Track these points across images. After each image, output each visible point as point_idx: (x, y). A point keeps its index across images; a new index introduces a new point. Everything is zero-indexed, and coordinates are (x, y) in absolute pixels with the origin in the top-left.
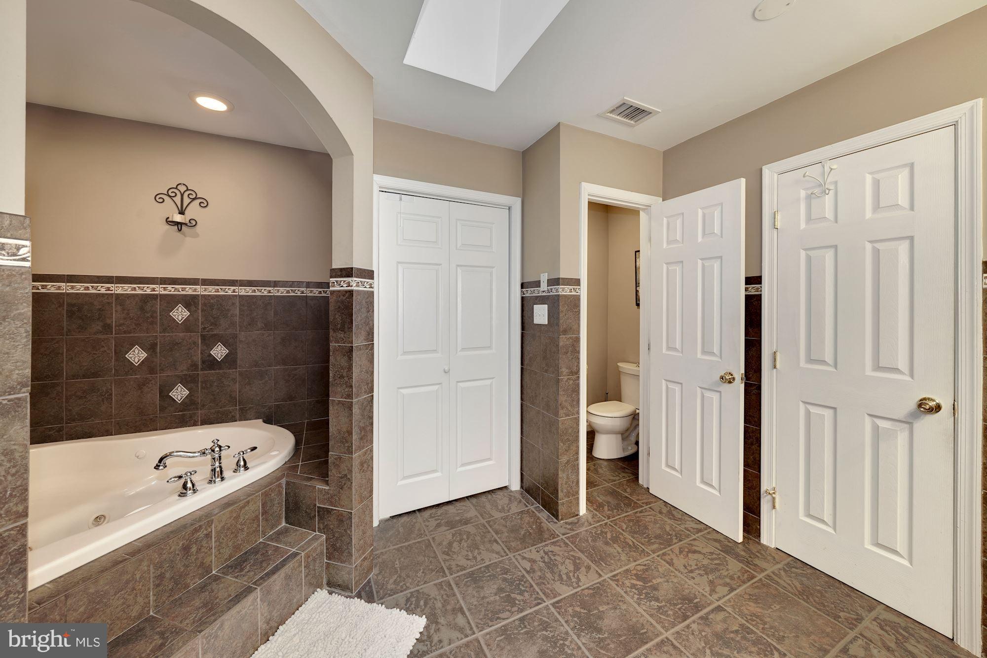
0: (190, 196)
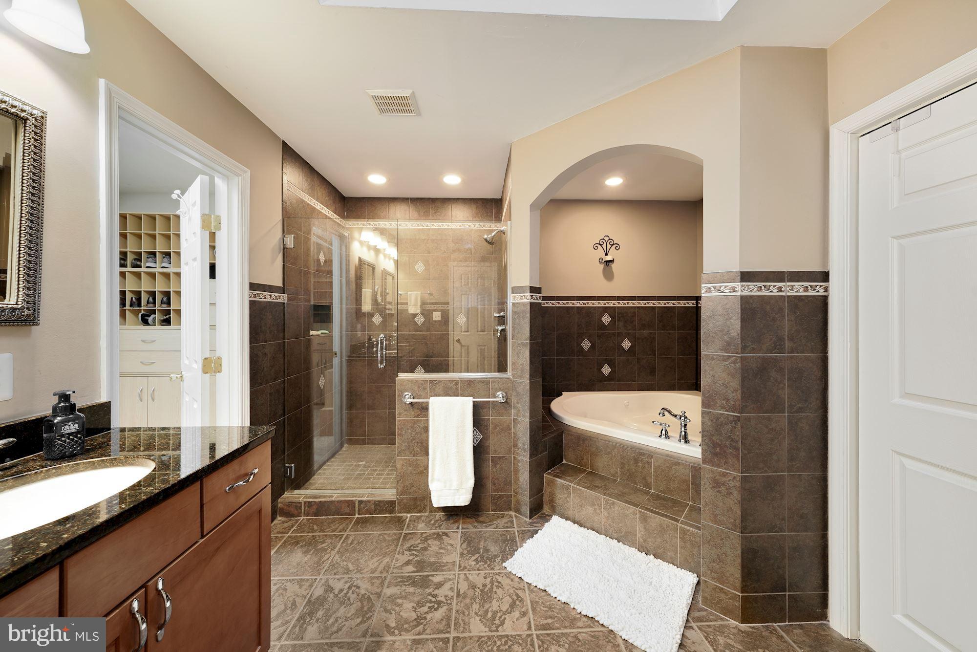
0: (611, 243)
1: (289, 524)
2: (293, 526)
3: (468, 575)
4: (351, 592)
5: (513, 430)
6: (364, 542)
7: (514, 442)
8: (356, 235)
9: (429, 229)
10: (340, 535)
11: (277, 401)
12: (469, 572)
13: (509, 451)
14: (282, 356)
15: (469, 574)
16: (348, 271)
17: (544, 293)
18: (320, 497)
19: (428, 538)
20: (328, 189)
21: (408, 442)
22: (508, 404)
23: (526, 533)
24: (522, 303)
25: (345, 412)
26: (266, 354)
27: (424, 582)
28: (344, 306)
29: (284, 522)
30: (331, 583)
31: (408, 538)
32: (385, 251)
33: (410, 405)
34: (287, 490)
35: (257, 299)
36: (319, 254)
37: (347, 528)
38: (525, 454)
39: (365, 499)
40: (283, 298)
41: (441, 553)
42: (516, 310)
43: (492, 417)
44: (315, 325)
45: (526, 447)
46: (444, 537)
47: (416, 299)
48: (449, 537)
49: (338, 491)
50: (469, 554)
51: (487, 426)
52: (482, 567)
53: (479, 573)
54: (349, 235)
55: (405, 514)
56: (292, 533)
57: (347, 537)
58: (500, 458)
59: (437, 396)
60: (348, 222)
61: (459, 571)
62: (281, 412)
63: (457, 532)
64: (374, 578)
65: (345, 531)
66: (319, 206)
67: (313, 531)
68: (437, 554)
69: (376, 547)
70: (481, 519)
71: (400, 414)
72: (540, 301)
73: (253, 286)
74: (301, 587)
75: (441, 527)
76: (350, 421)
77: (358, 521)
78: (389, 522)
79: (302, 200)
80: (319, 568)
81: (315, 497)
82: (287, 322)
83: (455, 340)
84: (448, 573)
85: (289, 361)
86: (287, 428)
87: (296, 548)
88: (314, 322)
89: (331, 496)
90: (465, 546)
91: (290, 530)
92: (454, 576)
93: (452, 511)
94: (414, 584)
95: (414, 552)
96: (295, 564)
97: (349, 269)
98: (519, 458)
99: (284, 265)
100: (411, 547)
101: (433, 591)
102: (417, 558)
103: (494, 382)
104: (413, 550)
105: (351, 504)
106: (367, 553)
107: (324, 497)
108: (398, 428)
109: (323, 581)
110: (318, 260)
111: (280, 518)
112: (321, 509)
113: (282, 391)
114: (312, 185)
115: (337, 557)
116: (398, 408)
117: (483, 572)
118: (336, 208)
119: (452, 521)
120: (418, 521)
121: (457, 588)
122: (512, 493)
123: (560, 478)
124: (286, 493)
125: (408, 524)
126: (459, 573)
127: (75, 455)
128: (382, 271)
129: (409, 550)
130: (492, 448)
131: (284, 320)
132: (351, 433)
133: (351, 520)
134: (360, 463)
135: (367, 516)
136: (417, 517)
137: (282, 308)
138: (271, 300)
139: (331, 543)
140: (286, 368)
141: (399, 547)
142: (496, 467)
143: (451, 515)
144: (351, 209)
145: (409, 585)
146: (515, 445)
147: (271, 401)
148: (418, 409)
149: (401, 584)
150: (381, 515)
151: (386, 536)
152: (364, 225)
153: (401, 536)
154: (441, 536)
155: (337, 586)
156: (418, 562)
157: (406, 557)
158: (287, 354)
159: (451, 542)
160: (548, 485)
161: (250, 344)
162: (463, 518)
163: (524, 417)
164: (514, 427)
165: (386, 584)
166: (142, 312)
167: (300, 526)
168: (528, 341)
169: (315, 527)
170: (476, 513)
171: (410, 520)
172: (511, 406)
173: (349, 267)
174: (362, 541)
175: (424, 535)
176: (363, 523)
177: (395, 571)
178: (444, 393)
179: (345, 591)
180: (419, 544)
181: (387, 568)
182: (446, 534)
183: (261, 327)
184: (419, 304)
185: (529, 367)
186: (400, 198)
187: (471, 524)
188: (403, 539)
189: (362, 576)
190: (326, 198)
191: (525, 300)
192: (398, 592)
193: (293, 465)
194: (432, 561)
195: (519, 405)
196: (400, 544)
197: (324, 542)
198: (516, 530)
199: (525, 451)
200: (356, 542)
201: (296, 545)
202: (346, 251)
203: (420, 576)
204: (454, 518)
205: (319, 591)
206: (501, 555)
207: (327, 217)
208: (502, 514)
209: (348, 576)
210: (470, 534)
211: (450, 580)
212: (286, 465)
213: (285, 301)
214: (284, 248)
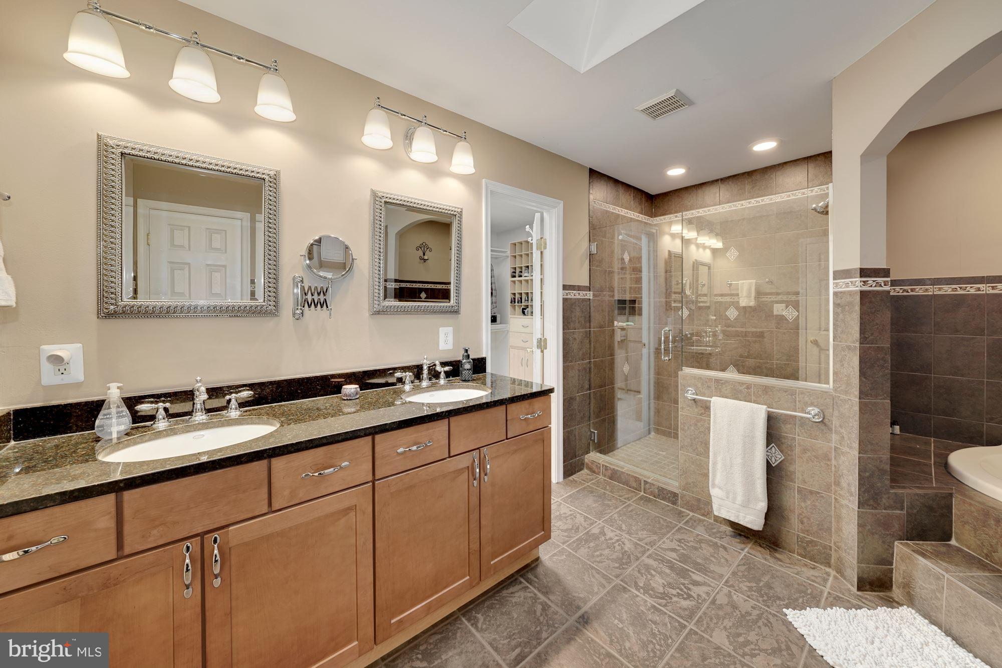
1: (591, 477)
2: (593, 480)
3: (732, 594)
4: (617, 543)
5: (834, 462)
6: (641, 516)
7: (835, 478)
8: (666, 229)
9: (744, 209)
10: (623, 501)
11: (584, 377)
12: (735, 592)
13: (828, 488)
14: (588, 341)
15: (735, 594)
16: (655, 266)
17: (894, 276)
18: (614, 465)
19: (703, 541)
20: (634, 193)
21: (691, 439)
22: (825, 425)
23: (843, 601)
24: (849, 292)
25: (652, 401)
26: (575, 339)
27: (683, 573)
28: (652, 300)
29: (588, 474)
30: (606, 530)
31: (682, 531)
32: (697, 241)
33: (693, 401)
34: (592, 451)
35: (569, 297)
36: (623, 254)
37: (632, 499)
38: (851, 498)
39: (649, 481)
40: (590, 295)
41: (712, 561)
42: (839, 301)
43: (797, 437)
44: (619, 318)
45: (853, 489)
46: (721, 549)
47: (749, 290)
48: (727, 552)
49: (629, 466)
50: (744, 578)
51: (791, 447)
52: (754, 597)
53: (747, 600)
54: (657, 232)
55: (688, 512)
56: (591, 484)
57: (629, 505)
58: (811, 492)
59: (723, 397)
60: (655, 219)
61: (724, 585)
62: (587, 386)
63: (740, 553)
64: (639, 544)
65: (629, 500)
66: (623, 212)
67: (605, 489)
68: (706, 559)
69: (650, 525)
70: (777, 555)
71: (682, 408)
72: (887, 288)
73: (565, 287)
74: (585, 521)
75: (722, 540)
76: (658, 412)
77: (642, 498)
78: (670, 511)
79: (607, 211)
80: (600, 515)
81: (611, 464)
82: (592, 314)
83: (809, 341)
84: (711, 579)
85: (594, 347)
86: (593, 401)
87: (590, 495)
88: (618, 314)
89: (623, 468)
90: (743, 568)
91: (590, 481)
92: (716, 586)
93: (742, 531)
94: (672, 567)
95: (682, 545)
96: (586, 505)
97: (657, 264)
98: (844, 502)
99: (590, 268)
100: (682, 539)
101: (688, 584)
102: (683, 551)
103: (802, 393)
104: (683, 543)
105: (637, 480)
106: (640, 525)
107: (617, 466)
108: (681, 423)
109: (600, 526)
110: (623, 259)
111: (586, 471)
112: (614, 475)
113: (588, 370)
114: (617, 195)
115: (616, 515)
116: (681, 402)
117: (754, 602)
118: (642, 208)
119: (739, 540)
120: (698, 523)
121: (715, 597)
122: (832, 545)
123: (923, 557)
124: (591, 453)
125: (688, 521)
126: (723, 586)
127: (469, 381)
128: (694, 263)
129: (679, 541)
130: (798, 475)
131: (590, 313)
132: (658, 424)
133: (637, 494)
134: (660, 453)
135: (651, 497)
136: (699, 519)
137: (589, 303)
138: (579, 297)
139: (615, 504)
140: (592, 352)
141: (670, 534)
142: (805, 501)
143: (740, 535)
144: (658, 205)
145: (667, 566)
146: (837, 484)
147: (579, 376)
148: (701, 407)
149: (660, 561)
150: (663, 502)
151: (661, 520)
152: (670, 218)
153: (675, 527)
154: (718, 546)
155: (610, 534)
156: (683, 554)
157: (674, 545)
158: (592, 340)
159: (727, 557)
160: (902, 561)
161: (563, 330)
162: (754, 544)
163: (851, 448)
164: (835, 458)
165: (647, 554)
166: (523, 307)
167: (598, 482)
168: (857, 345)
169: (608, 487)
170: (776, 548)
171: (691, 519)
172: (830, 430)
173: (657, 262)
174: (640, 514)
175: (700, 537)
176: (646, 500)
177: (659, 549)
178: (732, 395)
179: (614, 541)
180: (691, 541)
181: (652, 544)
182: (725, 549)
183: (571, 318)
184: (753, 294)
185: (858, 380)
186: (708, 182)
187: (761, 554)
188: (677, 530)
189: (630, 538)
190: (630, 202)
191: (852, 288)
192: (655, 566)
193: (596, 432)
194: (698, 561)
195: (843, 431)
196: (672, 532)
197: (610, 500)
198: (826, 590)
199: (851, 495)
200: (634, 512)
201: (591, 493)
202: (654, 248)
203: (680, 566)
204: (742, 539)
205: (596, 531)
206: (787, 601)
207: (631, 220)
208: (814, 565)
209: (619, 532)
210: (755, 562)
211: (710, 586)
212: (592, 430)
213: (591, 298)
214: (590, 255)
